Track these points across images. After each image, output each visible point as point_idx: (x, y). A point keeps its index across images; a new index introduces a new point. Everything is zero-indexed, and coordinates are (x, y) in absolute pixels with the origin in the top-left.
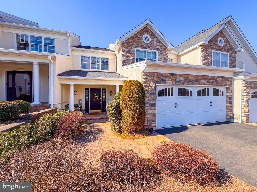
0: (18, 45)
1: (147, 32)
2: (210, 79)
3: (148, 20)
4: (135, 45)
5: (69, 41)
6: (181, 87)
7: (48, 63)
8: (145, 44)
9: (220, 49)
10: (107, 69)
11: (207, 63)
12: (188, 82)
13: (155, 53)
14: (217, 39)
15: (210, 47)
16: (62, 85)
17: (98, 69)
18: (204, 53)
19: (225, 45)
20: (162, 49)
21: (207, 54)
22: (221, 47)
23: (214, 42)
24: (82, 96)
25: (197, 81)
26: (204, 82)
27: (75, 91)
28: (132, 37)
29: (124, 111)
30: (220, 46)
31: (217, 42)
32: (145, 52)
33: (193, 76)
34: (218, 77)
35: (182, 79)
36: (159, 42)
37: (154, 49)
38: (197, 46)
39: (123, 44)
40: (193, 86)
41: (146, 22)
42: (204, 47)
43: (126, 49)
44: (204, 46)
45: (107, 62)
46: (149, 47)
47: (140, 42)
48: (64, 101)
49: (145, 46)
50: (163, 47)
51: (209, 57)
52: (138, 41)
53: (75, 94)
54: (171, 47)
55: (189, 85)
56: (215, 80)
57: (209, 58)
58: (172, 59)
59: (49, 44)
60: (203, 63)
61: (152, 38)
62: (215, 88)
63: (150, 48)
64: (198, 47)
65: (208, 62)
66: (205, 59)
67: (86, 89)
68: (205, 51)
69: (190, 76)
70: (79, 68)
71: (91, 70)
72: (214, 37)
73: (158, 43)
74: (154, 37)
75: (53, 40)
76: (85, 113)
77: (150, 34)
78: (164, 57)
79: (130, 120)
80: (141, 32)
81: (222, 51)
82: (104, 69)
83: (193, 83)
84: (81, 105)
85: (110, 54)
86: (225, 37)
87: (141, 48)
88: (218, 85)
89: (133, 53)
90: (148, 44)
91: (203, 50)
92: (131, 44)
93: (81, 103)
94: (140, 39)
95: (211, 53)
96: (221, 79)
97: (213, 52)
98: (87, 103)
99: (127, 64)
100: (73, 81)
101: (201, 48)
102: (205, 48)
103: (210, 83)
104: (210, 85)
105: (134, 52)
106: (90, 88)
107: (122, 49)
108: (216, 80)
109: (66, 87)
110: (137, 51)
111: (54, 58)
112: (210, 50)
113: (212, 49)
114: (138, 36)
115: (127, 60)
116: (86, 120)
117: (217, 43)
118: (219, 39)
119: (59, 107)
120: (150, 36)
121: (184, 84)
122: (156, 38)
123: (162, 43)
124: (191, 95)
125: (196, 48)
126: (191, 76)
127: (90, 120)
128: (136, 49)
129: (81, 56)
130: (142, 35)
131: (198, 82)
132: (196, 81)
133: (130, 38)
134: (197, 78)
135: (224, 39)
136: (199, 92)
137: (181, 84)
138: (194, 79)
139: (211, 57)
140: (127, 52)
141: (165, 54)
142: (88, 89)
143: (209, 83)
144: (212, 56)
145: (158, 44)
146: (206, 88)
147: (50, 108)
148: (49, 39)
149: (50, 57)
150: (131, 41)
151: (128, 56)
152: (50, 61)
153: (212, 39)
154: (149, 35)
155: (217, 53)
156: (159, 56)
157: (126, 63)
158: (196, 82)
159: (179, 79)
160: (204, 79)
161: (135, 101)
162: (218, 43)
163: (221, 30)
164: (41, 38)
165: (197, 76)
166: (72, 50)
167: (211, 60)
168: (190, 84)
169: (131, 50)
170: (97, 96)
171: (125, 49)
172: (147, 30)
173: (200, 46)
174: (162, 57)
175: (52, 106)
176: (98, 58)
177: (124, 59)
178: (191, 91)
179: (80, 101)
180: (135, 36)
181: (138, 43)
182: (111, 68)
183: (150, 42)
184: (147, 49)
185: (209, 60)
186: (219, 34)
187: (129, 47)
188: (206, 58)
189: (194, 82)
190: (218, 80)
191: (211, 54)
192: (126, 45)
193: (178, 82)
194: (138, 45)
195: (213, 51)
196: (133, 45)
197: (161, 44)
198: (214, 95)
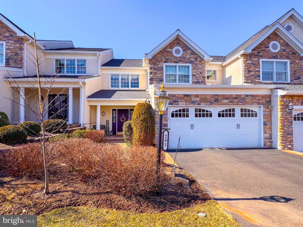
1: (178, 43)
2: (235, 98)
3: (178, 30)
4: (164, 60)
5: (99, 60)
6: (198, 108)
7: (80, 88)
8: (175, 57)
9: (274, 56)
10: (138, 87)
11: (252, 76)
12: (204, 102)
13: (188, 67)
14: (269, 43)
15: (257, 55)
16: (91, 106)
17: (128, 86)
18: (248, 64)
19: (282, 49)
20: (197, 61)
21: (253, 64)
22: (274, 53)
23: (263, 49)
24: (109, 117)
25: (217, 100)
26: (226, 101)
27: (103, 112)
28: (160, 52)
29: (134, 128)
30: (273, 53)
31: (268, 47)
32: (176, 67)
33: (211, 96)
34: (247, 96)
35: (198, 99)
36: (193, 53)
37: (187, 62)
38: (238, 55)
39: (150, 60)
40: (213, 107)
41: (176, 32)
42: (248, 56)
43: (154, 65)
44: (247, 55)
45: (138, 79)
46: (180, 61)
47: (170, 56)
48: (92, 122)
49: (175, 60)
50: (199, 59)
51: (256, 68)
52: (167, 55)
53: (103, 115)
54: (208, 58)
55: (206, 105)
56: (242, 99)
57: (255, 70)
58: (215, 71)
59: (81, 65)
60: (246, 77)
61: (184, 50)
62: (244, 108)
63: (182, 62)
64: (239, 56)
65: (254, 74)
66: (248, 71)
67: (113, 110)
68: (248, 61)
69: (207, 96)
70: (108, 86)
71: (120, 88)
72: (262, 42)
73: (192, 55)
74: (186, 48)
75: (85, 61)
76: (112, 134)
77: (182, 45)
78: (199, 70)
79: (138, 137)
80: (171, 45)
81: (276, 59)
82: (135, 87)
83: (211, 103)
84: (108, 126)
85: (140, 70)
86: (282, 39)
87: (171, 62)
88: (246, 104)
89: (161, 69)
90: (179, 57)
91: (245, 60)
92: (160, 59)
93: (109, 124)
94: (169, 53)
95: (259, 62)
96: (250, 98)
97: (263, 62)
98: (114, 125)
99: (154, 81)
100: (100, 102)
101: (243, 57)
102: (249, 58)
103: (235, 103)
104: (234, 105)
105: (163, 68)
106: (117, 109)
107: (149, 66)
108: (244, 99)
109: (93, 108)
110: (166, 66)
111: (84, 83)
112: (257, 58)
113: (261, 57)
114: (168, 50)
115: (155, 78)
116: (111, 140)
117: (268, 49)
118: (271, 43)
119: (88, 126)
120: (182, 48)
121: (199, 104)
122: (189, 49)
123: (197, 54)
124: (211, 115)
125: (238, 59)
126: (210, 95)
127: (114, 140)
128: (164, 65)
129: (110, 75)
130: (172, 48)
131: (218, 101)
132: (215, 101)
133: (158, 53)
134: (216, 97)
135: (279, 42)
136: (221, 113)
137: (197, 105)
138: (213, 99)
139: (260, 68)
140: (155, 69)
141: (201, 66)
142: (115, 110)
143: (233, 102)
144: (260, 66)
145: (192, 56)
146: (232, 108)
148: (82, 61)
149: (81, 83)
150: (159, 56)
151: (156, 73)
152: (81, 86)
153: (260, 44)
154: (181, 47)
155: (269, 62)
156: (193, 70)
157: (153, 80)
158: (215, 102)
159: (194, 99)
160: (227, 99)
161: (141, 120)
162: (271, 49)
163: (274, 32)
164: (74, 60)
165: (216, 95)
166: (102, 69)
167: (258, 72)
168: (208, 104)
169: (159, 66)
170: (124, 117)
171: (152, 66)
172: (178, 41)
173: (243, 55)
174: (197, 70)
175: (82, 126)
176: (128, 75)
177: (152, 77)
179: (107, 122)
180: (164, 50)
181: (167, 58)
182: (142, 86)
183: (182, 55)
184: (177, 63)
185: (255, 72)
186: (272, 36)
187: (157, 63)
188: (251, 69)
189: (212, 102)
190: (246, 99)
191: (259, 64)
192: (154, 61)
193: (193, 102)
194: (168, 59)
195: (261, 60)
196: (161, 60)
197: (196, 56)
198: (242, 116)
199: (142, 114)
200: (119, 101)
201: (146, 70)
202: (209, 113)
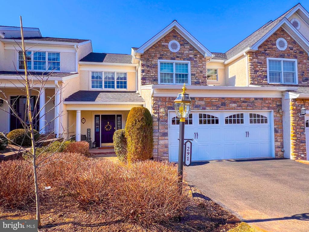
0: (20, 63)
1: (175, 37)
2: (244, 102)
3: (175, 21)
4: (158, 56)
5: (77, 53)
6: (203, 113)
7: (55, 88)
8: (172, 53)
9: (281, 55)
10: (125, 87)
11: (258, 76)
12: (210, 106)
13: (187, 65)
14: (276, 40)
15: (263, 53)
16: (68, 111)
17: (113, 87)
18: (254, 62)
19: (290, 48)
20: (197, 58)
21: (259, 63)
22: (282, 51)
23: (270, 46)
24: (92, 125)
25: (224, 104)
26: (234, 105)
27: (83, 118)
28: (154, 45)
29: (129, 139)
30: (279, 51)
31: (275, 45)
32: (172, 64)
33: (217, 99)
34: (256, 99)
35: (202, 103)
36: (192, 48)
37: (185, 58)
38: (244, 52)
39: (142, 55)
40: (219, 112)
41: (172, 24)
42: (254, 54)
43: (146, 62)
44: (253, 52)
45: (125, 78)
46: (178, 57)
47: (165, 51)
48: (70, 131)
49: (172, 56)
50: (198, 56)
51: (262, 68)
52: (162, 50)
53: (83, 122)
54: (209, 54)
55: (212, 110)
56: (251, 103)
57: (261, 70)
58: (216, 70)
59: (54, 59)
60: (252, 77)
61: (181, 45)
62: (253, 113)
63: (179, 59)
64: (245, 54)
65: (260, 75)
66: (255, 71)
67: (96, 116)
68: (254, 60)
69: (213, 99)
70: (88, 87)
71: (104, 89)
72: (269, 38)
73: (191, 50)
74: (184, 42)
75: (58, 54)
76: (94, 146)
77: (179, 39)
78: (199, 69)
79: (134, 149)
80: (167, 38)
81: (284, 58)
82: (121, 87)
83: (218, 108)
84: (90, 136)
85: (128, 67)
86: (289, 36)
87: (166, 58)
88: (256, 109)
89: (155, 66)
90: (176, 53)
91: (251, 58)
92: (153, 54)
93: (90, 134)
94: (164, 47)
95: (266, 61)
96: (260, 101)
97: (269, 60)
98: (97, 134)
99: (147, 81)
100: (80, 107)
101: (249, 55)
102: (255, 56)
103: (244, 107)
104: (243, 109)
105: (157, 65)
106: (101, 114)
107: (141, 62)
108: (253, 102)
109: (72, 114)
110: (161, 63)
111: (61, 82)
112: (264, 57)
113: (267, 55)
114: (163, 44)
115: (147, 76)
116: (95, 154)
117: (275, 46)
118: (278, 40)
119: (65, 137)
120: (179, 42)
121: (204, 109)
122: (188, 43)
123: (196, 50)
124: (217, 122)
125: (243, 56)
126: (216, 98)
127: (99, 154)
128: (159, 62)
129: (91, 72)
130: (167, 41)
131: (225, 106)
132: (222, 105)
133: (151, 48)
134: (223, 101)
135: (286, 40)
136: (229, 119)
137: (201, 110)
138: (220, 103)
139: (267, 68)
140: (148, 66)
141: (201, 64)
142: (99, 116)
143: (242, 107)
144: (266, 65)
145: (191, 52)
146: (240, 113)
147: (56, 138)
148: (54, 54)
149: (56, 82)
150: (152, 50)
151: (149, 72)
152: (57, 86)
153: (267, 41)
154: (178, 40)
155: (276, 61)
156: (192, 69)
157: (145, 80)
158: (221, 107)
159: (198, 103)
160: (235, 102)
162: (278, 46)
163: (281, 28)
164: (45, 53)
165: (223, 98)
166: (80, 65)
167: (265, 72)
168: (213, 109)
169: (153, 62)
170: (109, 124)
171: (145, 63)
172: (174, 34)
173: (249, 53)
174: (197, 69)
175: (58, 136)
176: (113, 73)
177: (144, 76)
178: (216, 118)
179: (89, 130)
180: (159, 43)
181: (162, 53)
182: (130, 87)
183: (179, 50)
184: (174, 59)
185: (262, 72)
186: (278, 32)
187: (150, 59)
188: (258, 69)
189: (219, 106)
190: (255, 103)
191: (265, 63)
192: (147, 56)
193: (197, 107)
194: (163, 55)
195: (268, 59)
196: (155, 56)
197: (195, 52)
198: (251, 122)
199: (139, 121)
200: (104, 105)
201: (136, 68)
202: (215, 119)
